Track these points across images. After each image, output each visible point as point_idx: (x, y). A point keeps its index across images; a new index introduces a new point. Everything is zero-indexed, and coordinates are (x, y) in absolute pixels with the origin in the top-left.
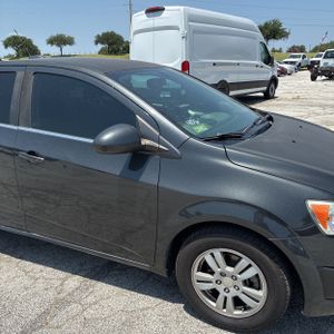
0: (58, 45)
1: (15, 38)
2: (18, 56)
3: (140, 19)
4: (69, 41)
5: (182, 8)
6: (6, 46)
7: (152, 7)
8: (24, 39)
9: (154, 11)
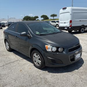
0: (53, 17)
1: (43, 15)
2: (44, 20)
3: (61, 11)
4: (56, 16)
5: (70, 7)
6: (41, 17)
7: (64, 8)
8: (45, 15)
9: (64, 9)
